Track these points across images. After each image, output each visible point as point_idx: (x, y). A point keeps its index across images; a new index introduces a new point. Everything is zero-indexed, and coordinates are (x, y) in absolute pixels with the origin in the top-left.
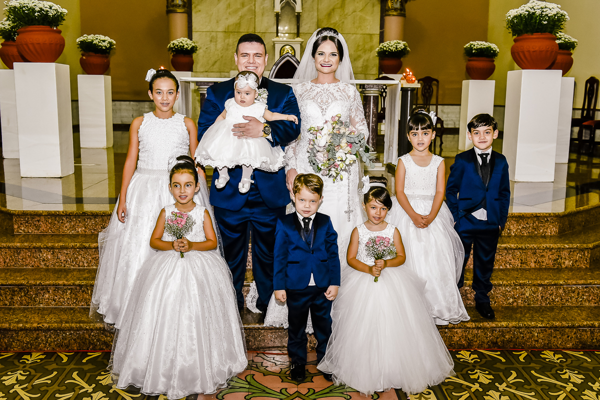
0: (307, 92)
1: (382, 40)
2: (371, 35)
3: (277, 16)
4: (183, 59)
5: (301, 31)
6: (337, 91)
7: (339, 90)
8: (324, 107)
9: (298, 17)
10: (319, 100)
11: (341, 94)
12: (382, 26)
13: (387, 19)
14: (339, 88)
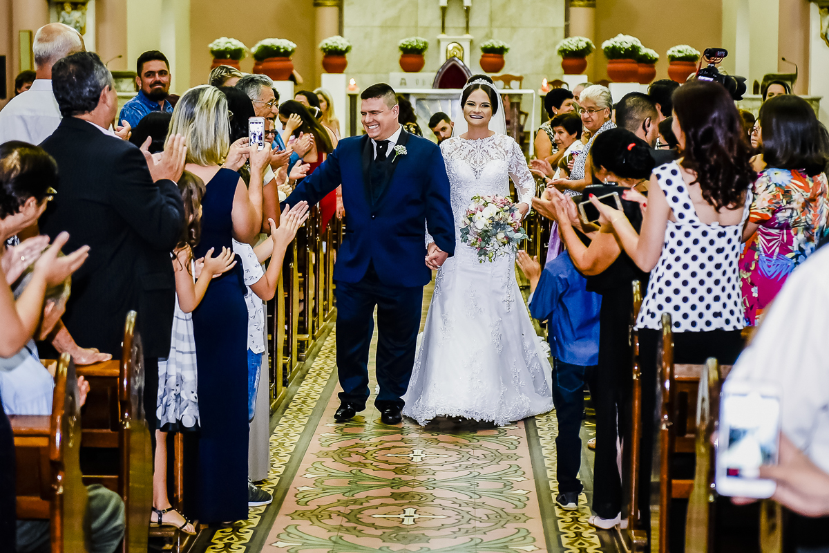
0: (457, 151)
1: (567, 35)
2: (554, 29)
3: (444, 9)
4: (336, 60)
5: (470, 25)
6: (493, 147)
7: (495, 146)
8: (478, 169)
9: (468, 10)
10: (472, 161)
11: (497, 151)
12: (567, 18)
13: (572, 10)
14: (494, 143)
